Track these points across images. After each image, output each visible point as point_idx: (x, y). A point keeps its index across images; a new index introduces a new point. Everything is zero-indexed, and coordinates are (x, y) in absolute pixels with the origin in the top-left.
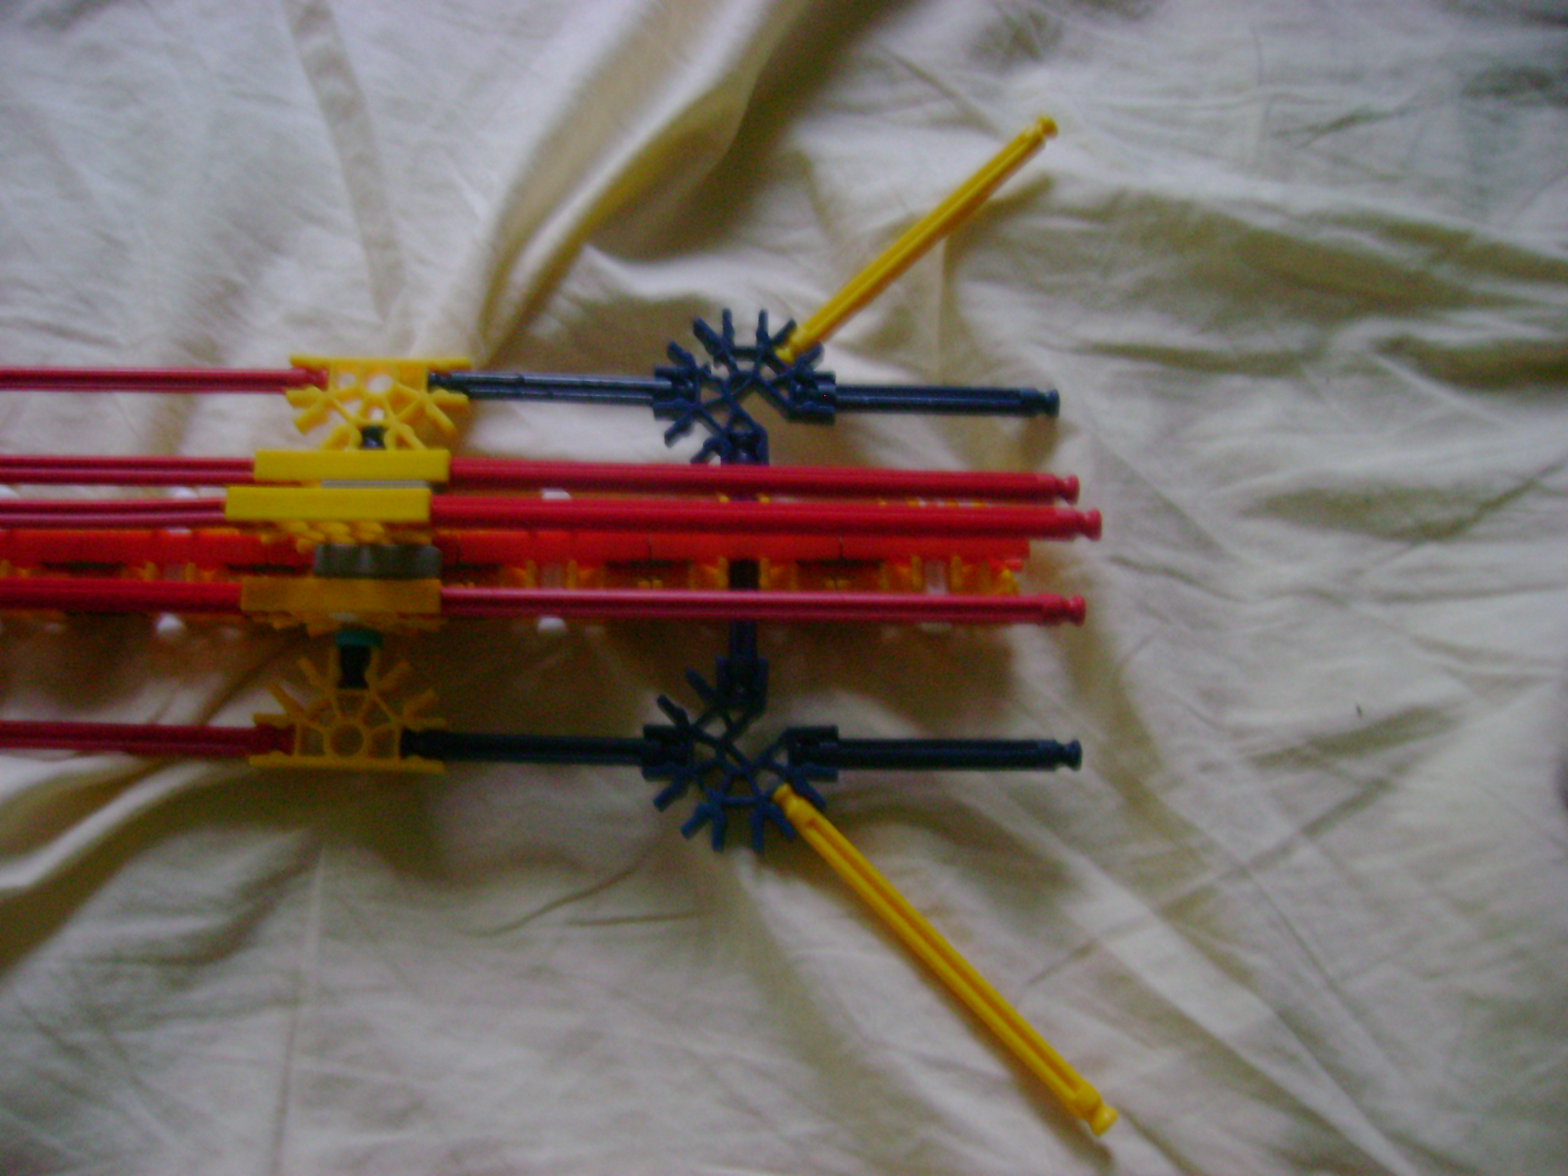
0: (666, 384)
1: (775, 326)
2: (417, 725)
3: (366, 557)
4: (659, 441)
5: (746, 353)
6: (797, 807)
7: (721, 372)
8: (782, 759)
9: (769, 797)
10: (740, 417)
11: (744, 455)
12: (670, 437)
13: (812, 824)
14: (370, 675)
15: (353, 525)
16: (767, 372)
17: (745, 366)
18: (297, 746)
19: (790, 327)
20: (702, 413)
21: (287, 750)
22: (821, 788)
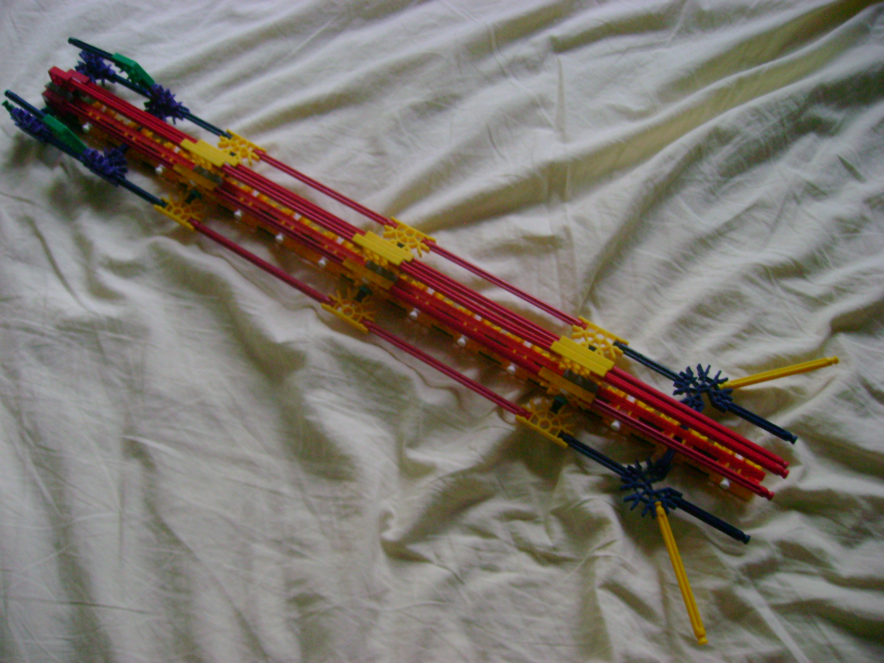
0: (682, 377)
1: (721, 377)
2: (566, 431)
3: (580, 379)
4: (672, 392)
5: (709, 380)
6: (660, 509)
7: (699, 382)
8: (663, 495)
9: (653, 503)
10: (698, 398)
11: (694, 407)
12: (676, 393)
13: (662, 516)
14: (560, 411)
15: (582, 368)
16: (712, 390)
17: (707, 384)
18: (531, 418)
19: (726, 380)
20: (689, 391)
21: (528, 418)
22: (670, 509)
